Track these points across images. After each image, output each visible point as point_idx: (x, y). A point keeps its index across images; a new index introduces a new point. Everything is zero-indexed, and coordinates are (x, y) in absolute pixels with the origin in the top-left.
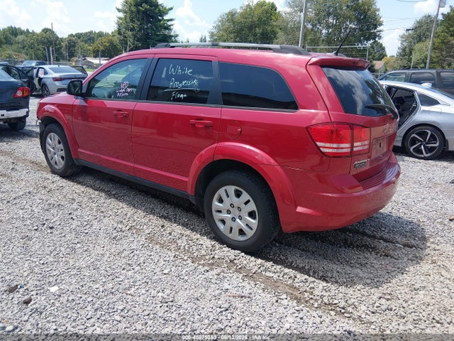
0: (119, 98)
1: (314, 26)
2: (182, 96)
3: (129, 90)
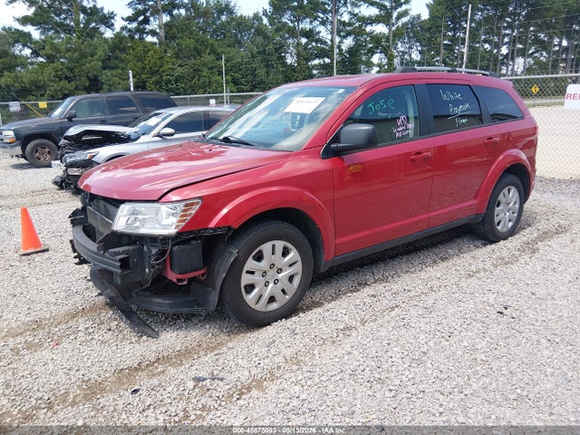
0: (399, 138)
2: (464, 121)
3: (410, 126)
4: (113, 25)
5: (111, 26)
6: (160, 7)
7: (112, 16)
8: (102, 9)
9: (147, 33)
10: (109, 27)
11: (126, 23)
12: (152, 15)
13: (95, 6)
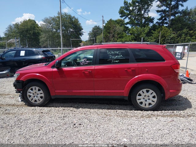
0: (82, 65)
1: (56, 30)
2: (117, 61)
3: (88, 62)
4: (153, 22)
5: (152, 22)
6: (170, 14)
7: (153, 19)
8: (151, 17)
9: (165, 24)
10: (152, 23)
11: (158, 21)
12: (167, 17)
13: (149, 16)
